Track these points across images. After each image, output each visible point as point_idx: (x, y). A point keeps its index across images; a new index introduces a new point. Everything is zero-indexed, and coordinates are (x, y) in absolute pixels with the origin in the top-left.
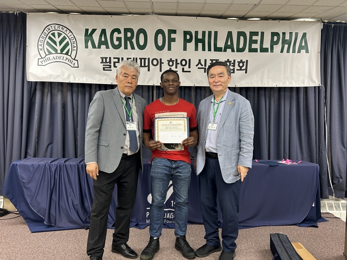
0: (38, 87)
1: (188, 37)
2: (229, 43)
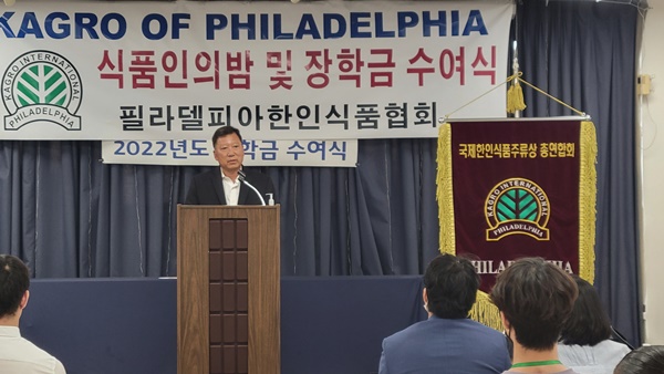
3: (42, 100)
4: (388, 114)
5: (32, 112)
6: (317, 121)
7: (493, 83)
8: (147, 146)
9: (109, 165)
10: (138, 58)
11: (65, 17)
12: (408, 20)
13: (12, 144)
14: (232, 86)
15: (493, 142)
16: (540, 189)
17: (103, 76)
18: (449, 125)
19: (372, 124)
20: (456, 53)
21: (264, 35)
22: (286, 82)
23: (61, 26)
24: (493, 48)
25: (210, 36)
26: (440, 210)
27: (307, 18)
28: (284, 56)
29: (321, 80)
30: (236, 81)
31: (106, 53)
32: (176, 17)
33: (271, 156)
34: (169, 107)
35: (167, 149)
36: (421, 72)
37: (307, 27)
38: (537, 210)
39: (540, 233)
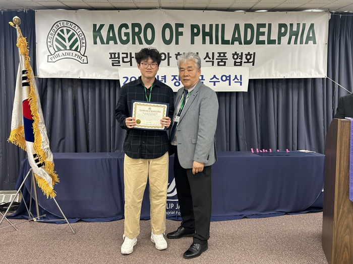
0: (49, 84)
1: (196, 31)
2: (236, 36)
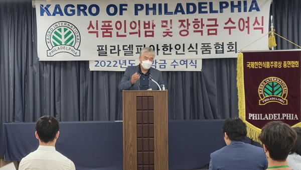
3: (63, 43)
4: (215, 47)
5: (59, 48)
6: (184, 51)
7: (262, 33)
8: (109, 63)
9: (93, 72)
10: (105, 24)
11: (73, 6)
12: (224, 5)
13: (50, 62)
14: (146, 36)
15: (262, 61)
16: (283, 82)
17: (90, 32)
18: (242, 54)
19: (208, 52)
20: (246, 20)
21: (160, 13)
22: (170, 34)
23: (71, 10)
24: (263, 17)
25: (136, 14)
26: (239, 92)
27: (179, 5)
28: (169, 22)
29: (185, 33)
30: (148, 34)
31: (91, 22)
32: (121, 6)
33: (164, 67)
34: (118, 46)
35: (118, 64)
36: (230, 28)
37: (179, 9)
38: (282, 91)
39: (283, 101)
